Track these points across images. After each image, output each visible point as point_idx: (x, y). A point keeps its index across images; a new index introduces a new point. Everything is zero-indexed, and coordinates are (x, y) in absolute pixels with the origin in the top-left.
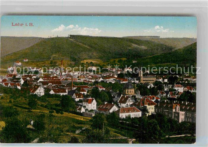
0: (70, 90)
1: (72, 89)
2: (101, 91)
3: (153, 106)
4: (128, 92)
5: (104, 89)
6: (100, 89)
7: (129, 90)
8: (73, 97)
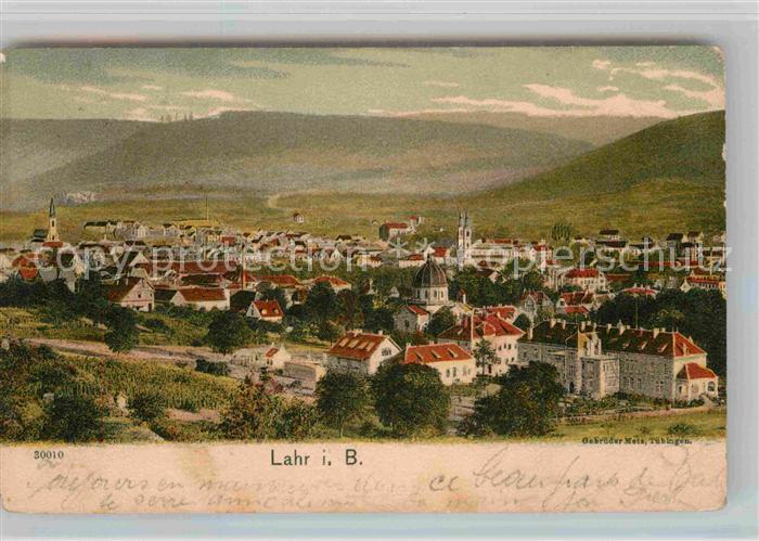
0: (235, 291)
1: (245, 289)
2: (340, 292)
3: (512, 340)
4: (427, 295)
5: (349, 286)
6: (337, 289)
7: (432, 290)
8: (249, 314)
